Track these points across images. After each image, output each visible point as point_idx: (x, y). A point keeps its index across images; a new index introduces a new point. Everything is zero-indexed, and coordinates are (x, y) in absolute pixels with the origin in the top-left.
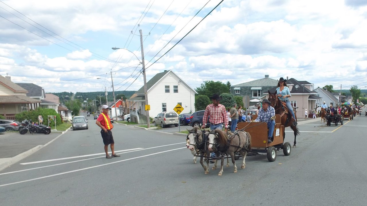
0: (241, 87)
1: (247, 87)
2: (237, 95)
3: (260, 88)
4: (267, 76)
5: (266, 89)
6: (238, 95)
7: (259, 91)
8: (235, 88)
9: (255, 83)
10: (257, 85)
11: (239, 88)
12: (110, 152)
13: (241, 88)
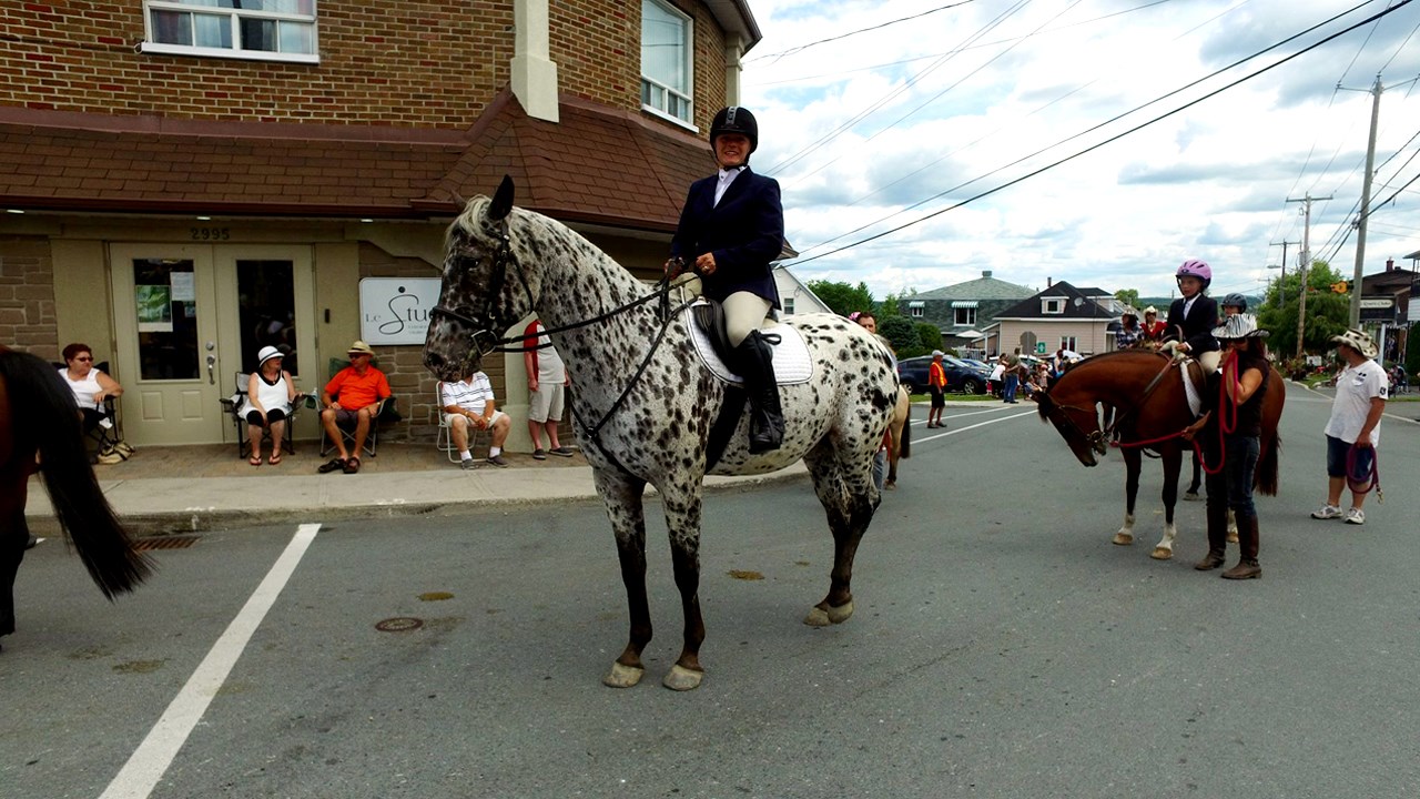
0: (926, 302)
1: (942, 301)
2: (915, 319)
3: (974, 304)
4: (987, 274)
5: (990, 306)
6: (920, 318)
7: (972, 310)
8: (912, 304)
9: (959, 291)
10: (965, 295)
11: (921, 304)
12: (935, 420)
13: (926, 304)
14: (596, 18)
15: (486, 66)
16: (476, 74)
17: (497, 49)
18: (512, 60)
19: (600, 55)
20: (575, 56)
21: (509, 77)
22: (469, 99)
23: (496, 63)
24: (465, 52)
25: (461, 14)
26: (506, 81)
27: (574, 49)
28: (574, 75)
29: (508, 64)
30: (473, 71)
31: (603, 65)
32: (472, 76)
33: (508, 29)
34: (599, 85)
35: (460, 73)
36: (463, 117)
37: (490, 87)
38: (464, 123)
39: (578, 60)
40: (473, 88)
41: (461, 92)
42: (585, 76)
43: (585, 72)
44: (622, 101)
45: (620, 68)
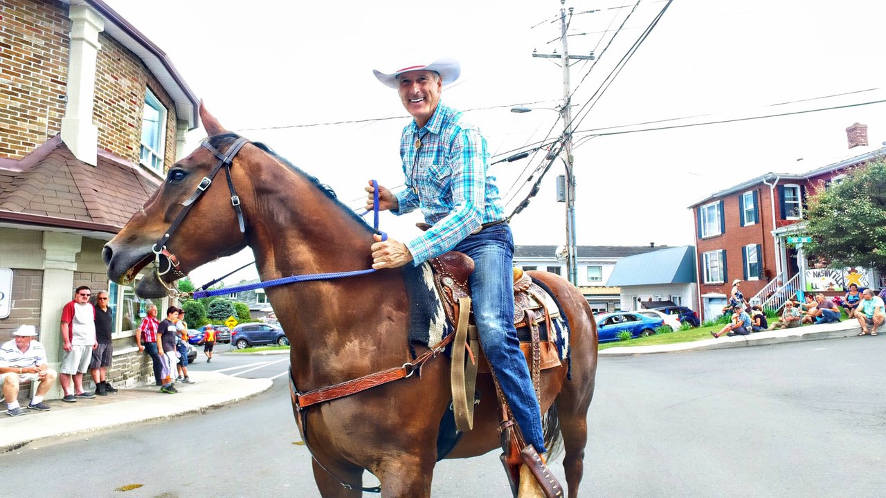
6: (234, 300)
14: (119, 102)
15: (40, 119)
16: (30, 122)
17: (50, 109)
18: (63, 119)
19: (120, 125)
20: (105, 123)
21: (59, 130)
22: (23, 139)
23: (49, 118)
24: (23, 106)
25: (21, 78)
26: (57, 132)
27: (104, 119)
28: (103, 135)
29: (60, 121)
30: (28, 120)
31: (121, 131)
32: (28, 123)
33: (62, 97)
34: (117, 144)
35: (17, 119)
36: (17, 151)
37: (43, 134)
38: (17, 155)
39: (106, 126)
40: (28, 132)
41: (16, 133)
42: (110, 137)
43: (110, 135)
44: (130, 156)
45: (131, 135)
